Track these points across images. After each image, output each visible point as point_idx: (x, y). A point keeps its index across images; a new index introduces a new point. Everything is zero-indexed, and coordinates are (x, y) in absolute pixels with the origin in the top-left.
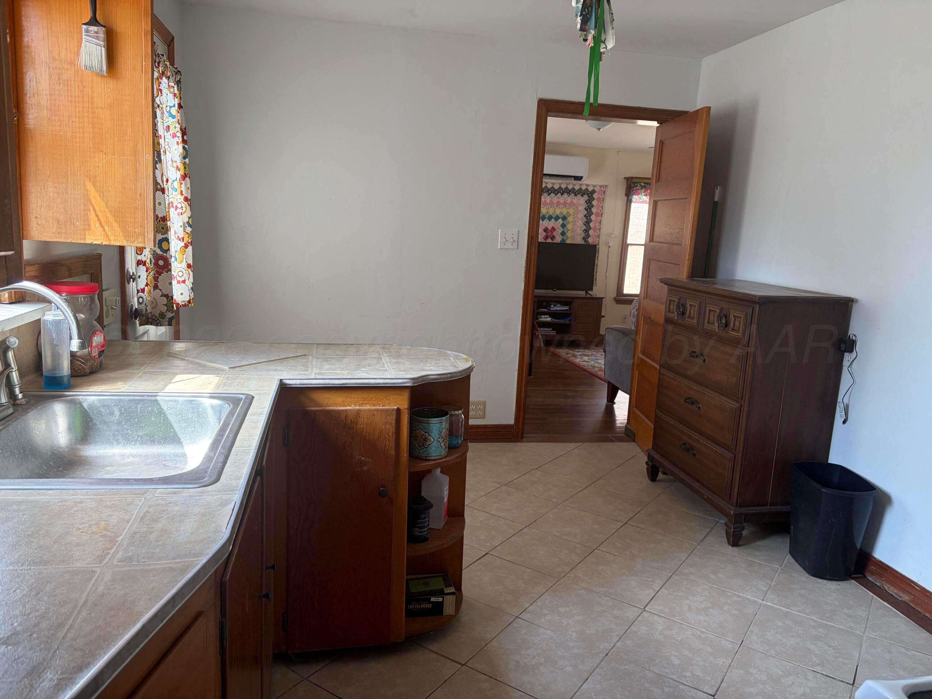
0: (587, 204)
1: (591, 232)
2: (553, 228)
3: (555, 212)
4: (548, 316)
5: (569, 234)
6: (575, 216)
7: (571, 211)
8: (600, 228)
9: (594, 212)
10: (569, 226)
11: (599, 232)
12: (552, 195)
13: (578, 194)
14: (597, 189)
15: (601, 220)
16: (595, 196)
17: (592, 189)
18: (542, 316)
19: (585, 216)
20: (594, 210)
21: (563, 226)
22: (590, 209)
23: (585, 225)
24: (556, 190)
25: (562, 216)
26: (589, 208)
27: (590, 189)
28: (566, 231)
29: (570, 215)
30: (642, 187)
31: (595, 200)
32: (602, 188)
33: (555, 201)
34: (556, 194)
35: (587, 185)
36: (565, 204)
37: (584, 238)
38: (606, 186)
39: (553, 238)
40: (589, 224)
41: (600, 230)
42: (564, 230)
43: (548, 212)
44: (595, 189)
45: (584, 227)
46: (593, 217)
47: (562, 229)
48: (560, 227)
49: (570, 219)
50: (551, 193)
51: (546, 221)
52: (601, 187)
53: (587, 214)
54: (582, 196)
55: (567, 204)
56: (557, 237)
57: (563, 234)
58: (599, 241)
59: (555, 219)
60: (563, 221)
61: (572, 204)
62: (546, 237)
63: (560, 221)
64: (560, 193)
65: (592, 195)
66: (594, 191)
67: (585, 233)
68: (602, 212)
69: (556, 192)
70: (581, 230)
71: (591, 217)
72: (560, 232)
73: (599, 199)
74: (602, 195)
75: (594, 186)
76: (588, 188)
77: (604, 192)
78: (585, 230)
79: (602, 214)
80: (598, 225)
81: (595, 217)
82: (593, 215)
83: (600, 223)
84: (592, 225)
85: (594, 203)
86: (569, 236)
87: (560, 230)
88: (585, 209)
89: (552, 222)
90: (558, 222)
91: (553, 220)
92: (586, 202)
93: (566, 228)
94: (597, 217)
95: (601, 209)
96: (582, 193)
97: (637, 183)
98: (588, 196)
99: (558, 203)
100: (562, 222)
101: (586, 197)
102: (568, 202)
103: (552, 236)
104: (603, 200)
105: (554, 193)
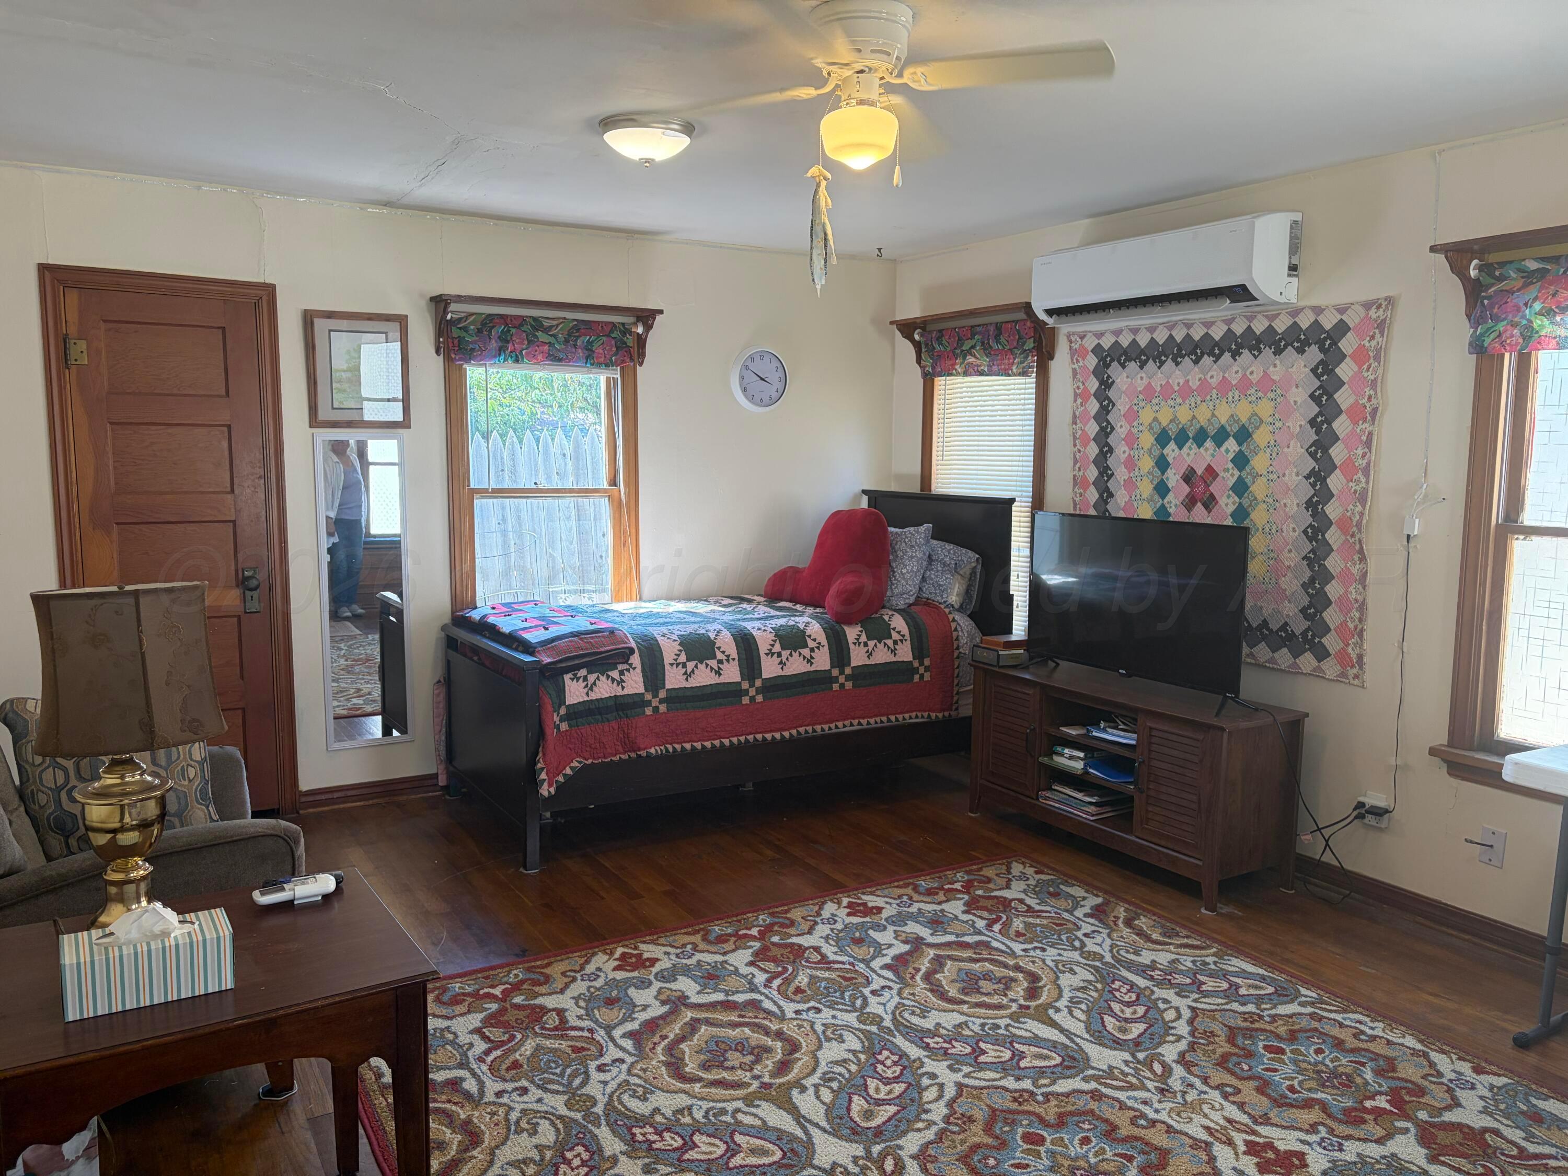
0: (1318, 377)
1: (1335, 481)
2: (1210, 470)
3: (1213, 415)
4: (1082, 755)
5: (1258, 489)
6: (1279, 424)
7: (1265, 408)
8: (1368, 464)
9: (1344, 407)
10: (1259, 463)
11: (1363, 480)
12: (1207, 360)
13: (1286, 347)
14: (1352, 319)
15: (1370, 434)
16: (1347, 344)
17: (1335, 321)
18: (1066, 751)
19: (1312, 422)
20: (1344, 398)
21: (1241, 461)
22: (1330, 396)
23: (1313, 455)
24: (1217, 344)
25: (1235, 428)
26: (1326, 392)
27: (1328, 321)
28: (1248, 480)
29: (1262, 421)
30: (1530, 278)
31: (1348, 360)
32: (1373, 313)
33: (1214, 382)
34: (1217, 358)
35: (1318, 310)
36: (1244, 385)
37: (1309, 504)
38: (1390, 301)
39: (1210, 502)
40: (1325, 450)
41: (1366, 471)
42: (1244, 474)
43: (1194, 417)
44: (1345, 318)
45: (1311, 464)
46: (1341, 425)
47: (1237, 473)
48: (1230, 465)
49: (1261, 437)
50: (1203, 354)
51: (1190, 448)
52: (1367, 306)
53: (1320, 414)
54: (1301, 351)
55: (1250, 385)
56: (1222, 501)
57: (1240, 488)
58: (1362, 514)
59: (1214, 438)
60: (1240, 444)
61: (1266, 384)
62: (1190, 502)
63: (1231, 445)
64: (1230, 350)
65: (1335, 343)
66: (1342, 328)
67: (1313, 485)
68: (1374, 401)
69: (1217, 351)
70: (1297, 475)
71: (1335, 425)
72: (1231, 482)
73: (1361, 356)
74: (1373, 337)
75: (1342, 310)
76: (1321, 319)
77: (1381, 325)
78: (1312, 473)
79: (1375, 411)
80: (1360, 452)
81: (1348, 422)
82: (1343, 417)
83: (1368, 444)
84: (1337, 453)
85: (1345, 370)
86: (1260, 495)
87: (1229, 476)
88: (1312, 396)
89: (1207, 449)
90: (1223, 449)
91: (1209, 444)
92: (1314, 371)
93: (1248, 469)
94: (1355, 423)
95: (1368, 391)
96: (1299, 340)
97: (1502, 264)
98: (1322, 349)
99: (1224, 387)
100: (1237, 448)
101: (1314, 354)
102: (1254, 378)
103: (1207, 495)
104: (1377, 358)
105: (1211, 353)
